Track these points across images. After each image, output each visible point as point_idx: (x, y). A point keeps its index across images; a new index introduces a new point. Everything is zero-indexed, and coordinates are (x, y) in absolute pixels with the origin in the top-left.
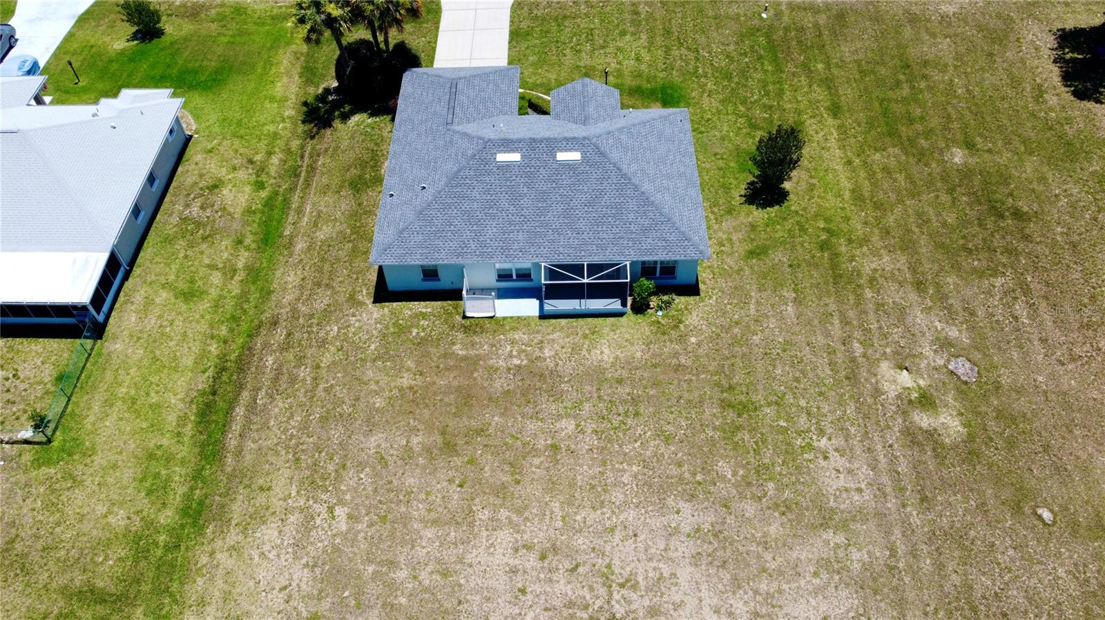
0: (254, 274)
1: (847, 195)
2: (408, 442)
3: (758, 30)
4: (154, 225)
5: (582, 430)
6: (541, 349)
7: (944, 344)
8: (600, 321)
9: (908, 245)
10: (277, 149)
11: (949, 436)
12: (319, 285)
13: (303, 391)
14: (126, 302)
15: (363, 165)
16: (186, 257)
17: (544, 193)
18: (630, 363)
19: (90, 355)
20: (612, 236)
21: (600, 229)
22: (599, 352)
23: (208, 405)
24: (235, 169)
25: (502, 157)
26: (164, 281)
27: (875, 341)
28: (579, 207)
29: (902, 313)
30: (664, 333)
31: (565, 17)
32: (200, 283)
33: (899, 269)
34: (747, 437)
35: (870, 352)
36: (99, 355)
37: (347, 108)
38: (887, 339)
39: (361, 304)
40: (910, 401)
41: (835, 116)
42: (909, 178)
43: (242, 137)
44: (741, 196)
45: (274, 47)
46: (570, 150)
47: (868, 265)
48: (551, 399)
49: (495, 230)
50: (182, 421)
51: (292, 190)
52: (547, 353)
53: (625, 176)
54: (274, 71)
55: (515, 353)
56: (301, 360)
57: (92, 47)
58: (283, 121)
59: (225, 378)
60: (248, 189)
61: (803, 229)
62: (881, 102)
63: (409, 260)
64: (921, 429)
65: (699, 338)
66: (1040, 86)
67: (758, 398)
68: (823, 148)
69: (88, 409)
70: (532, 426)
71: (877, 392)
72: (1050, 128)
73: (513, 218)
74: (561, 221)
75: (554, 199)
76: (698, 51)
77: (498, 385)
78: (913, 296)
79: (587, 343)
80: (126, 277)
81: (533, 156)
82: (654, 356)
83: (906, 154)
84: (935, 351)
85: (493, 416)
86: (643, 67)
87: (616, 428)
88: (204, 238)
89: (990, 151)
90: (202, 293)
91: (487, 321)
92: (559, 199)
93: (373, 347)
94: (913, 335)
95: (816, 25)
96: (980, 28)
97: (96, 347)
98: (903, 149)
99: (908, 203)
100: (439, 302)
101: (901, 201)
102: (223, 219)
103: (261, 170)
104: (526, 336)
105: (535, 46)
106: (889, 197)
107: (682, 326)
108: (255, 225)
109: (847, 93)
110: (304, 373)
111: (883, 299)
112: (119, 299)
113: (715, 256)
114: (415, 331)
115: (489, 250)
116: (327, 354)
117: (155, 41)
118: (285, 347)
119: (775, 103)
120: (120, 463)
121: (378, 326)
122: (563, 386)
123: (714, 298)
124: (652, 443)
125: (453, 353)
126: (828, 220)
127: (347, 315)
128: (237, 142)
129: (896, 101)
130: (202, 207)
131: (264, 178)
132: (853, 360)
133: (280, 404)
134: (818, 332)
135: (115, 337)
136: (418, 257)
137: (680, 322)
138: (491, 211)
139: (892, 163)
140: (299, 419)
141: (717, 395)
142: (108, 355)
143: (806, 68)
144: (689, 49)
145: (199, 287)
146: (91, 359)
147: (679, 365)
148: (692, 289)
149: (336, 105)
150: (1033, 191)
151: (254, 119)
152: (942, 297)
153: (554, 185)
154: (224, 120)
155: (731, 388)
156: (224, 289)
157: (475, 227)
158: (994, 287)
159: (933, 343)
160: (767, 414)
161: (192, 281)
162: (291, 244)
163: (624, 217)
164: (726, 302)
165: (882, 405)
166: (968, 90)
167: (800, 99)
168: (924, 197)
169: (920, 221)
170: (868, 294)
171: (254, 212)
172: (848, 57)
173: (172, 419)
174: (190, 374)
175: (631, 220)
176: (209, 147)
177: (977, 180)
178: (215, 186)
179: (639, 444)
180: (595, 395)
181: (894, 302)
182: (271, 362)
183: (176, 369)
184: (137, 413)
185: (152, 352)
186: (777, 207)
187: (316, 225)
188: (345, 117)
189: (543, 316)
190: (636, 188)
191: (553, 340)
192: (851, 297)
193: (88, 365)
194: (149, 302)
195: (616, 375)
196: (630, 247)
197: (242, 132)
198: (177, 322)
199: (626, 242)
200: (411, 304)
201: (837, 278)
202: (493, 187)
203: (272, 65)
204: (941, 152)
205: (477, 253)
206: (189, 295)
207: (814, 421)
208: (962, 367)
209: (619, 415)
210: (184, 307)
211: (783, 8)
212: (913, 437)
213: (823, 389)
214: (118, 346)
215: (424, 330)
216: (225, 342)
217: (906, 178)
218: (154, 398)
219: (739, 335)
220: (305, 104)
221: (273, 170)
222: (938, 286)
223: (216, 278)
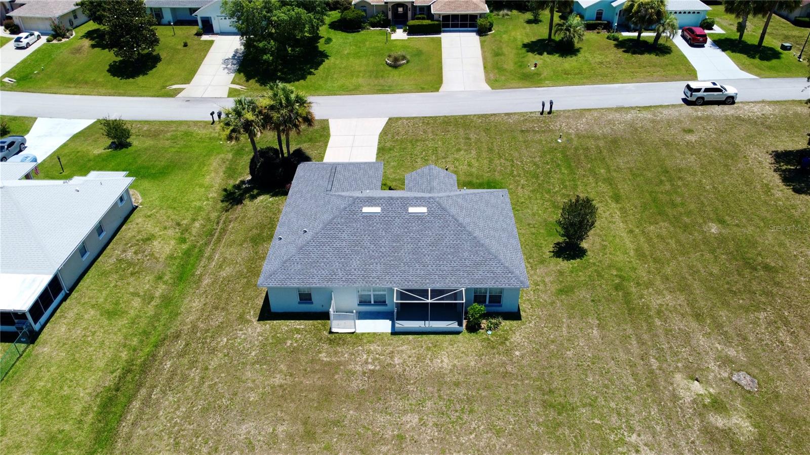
0: (167, 300)
1: (632, 253)
2: (274, 430)
3: (555, 149)
4: (96, 263)
5: (424, 423)
6: (392, 358)
7: (726, 361)
8: (441, 337)
9: (684, 288)
10: (200, 218)
11: (743, 435)
12: (217, 308)
13: (191, 387)
14: (60, 317)
15: (262, 227)
16: (116, 286)
17: (398, 235)
18: (465, 370)
19: (21, 355)
20: (450, 269)
21: (441, 263)
22: (439, 361)
23: (110, 399)
24: (165, 228)
25: (366, 210)
26: (95, 303)
27: (668, 357)
28: (425, 246)
29: (687, 337)
30: (493, 348)
31: (417, 141)
32: (123, 305)
33: (680, 305)
34: (567, 432)
35: (665, 366)
36: (29, 356)
37: (255, 192)
38: (677, 356)
39: (248, 321)
40: (704, 406)
41: (617, 202)
42: (678, 242)
43: (175, 208)
44: (550, 252)
45: (209, 154)
46: (419, 206)
47: (655, 302)
48: (399, 397)
49: (358, 262)
50: (86, 411)
51: (207, 244)
52: (397, 360)
53: (460, 225)
54: (205, 168)
55: (370, 360)
56: (193, 364)
57: (78, 152)
58: (208, 199)
59: (129, 377)
60: (173, 242)
61: (600, 275)
62: (651, 193)
63: (289, 283)
64: (717, 428)
65: (522, 352)
66: (767, 185)
67: (575, 400)
68: (610, 222)
69: (9, 398)
70: (381, 419)
71: (675, 397)
72: (781, 211)
73: (373, 253)
74: (411, 257)
75: (405, 240)
76: (513, 161)
77: (354, 385)
78: (694, 325)
79: (430, 353)
80: (65, 299)
81: (390, 209)
82: (486, 364)
83: (674, 226)
84: (719, 366)
85: (349, 410)
86: (474, 170)
87: (453, 422)
88: (132, 274)
89: (737, 225)
90: (123, 313)
91: (348, 336)
92: (409, 241)
93: (253, 354)
94: (699, 353)
95: (598, 147)
96: (716, 150)
97: (27, 350)
98: (671, 223)
99: (680, 259)
100: (311, 321)
101: (674, 257)
102: (150, 261)
103: (186, 230)
104: (379, 348)
105: (396, 156)
106: (665, 255)
107: (508, 343)
108: (174, 267)
109: (624, 188)
110: (195, 374)
111: (670, 326)
112: (55, 314)
113: (532, 292)
114: (289, 342)
115: (353, 277)
116: (215, 359)
117: (124, 150)
118: (182, 354)
119: (572, 193)
120: (24, 444)
121: (260, 338)
122: (409, 387)
123: (533, 322)
124: (485, 436)
125: (319, 360)
126: (619, 269)
127: (236, 330)
128: (170, 211)
129: (662, 193)
130: (136, 253)
131: (187, 235)
132: (652, 372)
133: (171, 398)
134: (620, 350)
135: (45, 343)
136: (296, 281)
137: (506, 339)
138: (356, 248)
139: (664, 232)
140: (184, 410)
141: (539, 397)
142: (36, 356)
143: (593, 172)
144: (506, 159)
145: (121, 308)
146: (21, 359)
147: (507, 372)
148: (515, 316)
149: (247, 190)
150: (777, 252)
151: (186, 198)
152: (719, 326)
153: (406, 230)
154: (163, 197)
155: (551, 391)
156: (141, 311)
157: (343, 260)
158: (759, 319)
159: (716, 360)
160: (583, 413)
161: (117, 304)
162: (200, 280)
163: (460, 255)
164: (543, 325)
165: (681, 408)
166: (714, 187)
167: (589, 191)
168: (693, 256)
169: (691, 271)
170: (658, 322)
171: (175, 258)
172: (622, 166)
173: (77, 408)
174: (100, 373)
175: (465, 257)
176: (149, 214)
177: (731, 245)
178: (148, 239)
179: (473, 436)
180: (436, 395)
181: (679, 329)
182: (168, 366)
183: (89, 369)
184: (49, 403)
185: (73, 355)
186: (578, 260)
187: (221, 267)
188: (253, 197)
189: (394, 333)
190: (470, 234)
191: (402, 351)
192: (644, 324)
193: (17, 363)
194: (79, 317)
195: (454, 379)
196: (465, 277)
197: (176, 205)
198: (98, 334)
199: (462, 273)
200: (288, 322)
201: (631, 311)
202: (359, 231)
203: (205, 165)
204: (700, 226)
205: (344, 279)
206: (111, 314)
207: (624, 420)
208: (744, 379)
209: (457, 411)
210: (106, 322)
211: (573, 137)
212: (711, 435)
213: (629, 394)
214: (45, 349)
215: (296, 341)
216: (135, 350)
217: (676, 242)
218: (66, 391)
219: (555, 350)
220: (225, 190)
221: (194, 231)
222: (713, 317)
223: (136, 303)
